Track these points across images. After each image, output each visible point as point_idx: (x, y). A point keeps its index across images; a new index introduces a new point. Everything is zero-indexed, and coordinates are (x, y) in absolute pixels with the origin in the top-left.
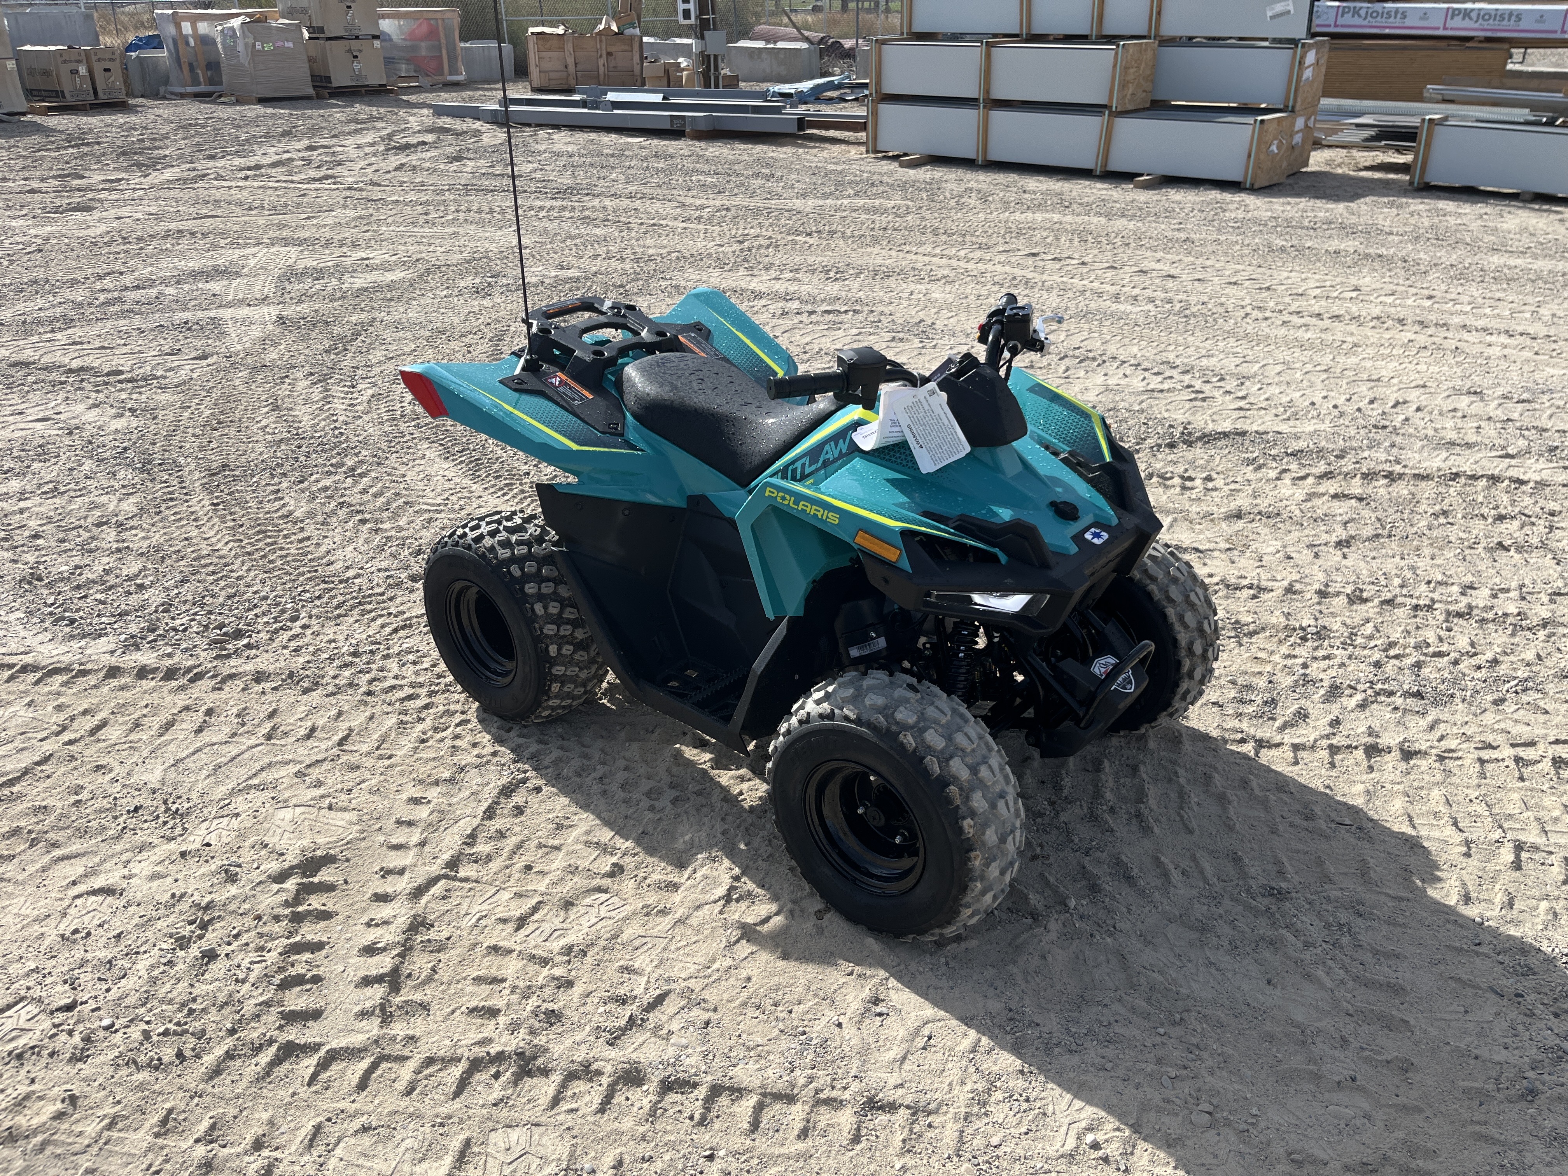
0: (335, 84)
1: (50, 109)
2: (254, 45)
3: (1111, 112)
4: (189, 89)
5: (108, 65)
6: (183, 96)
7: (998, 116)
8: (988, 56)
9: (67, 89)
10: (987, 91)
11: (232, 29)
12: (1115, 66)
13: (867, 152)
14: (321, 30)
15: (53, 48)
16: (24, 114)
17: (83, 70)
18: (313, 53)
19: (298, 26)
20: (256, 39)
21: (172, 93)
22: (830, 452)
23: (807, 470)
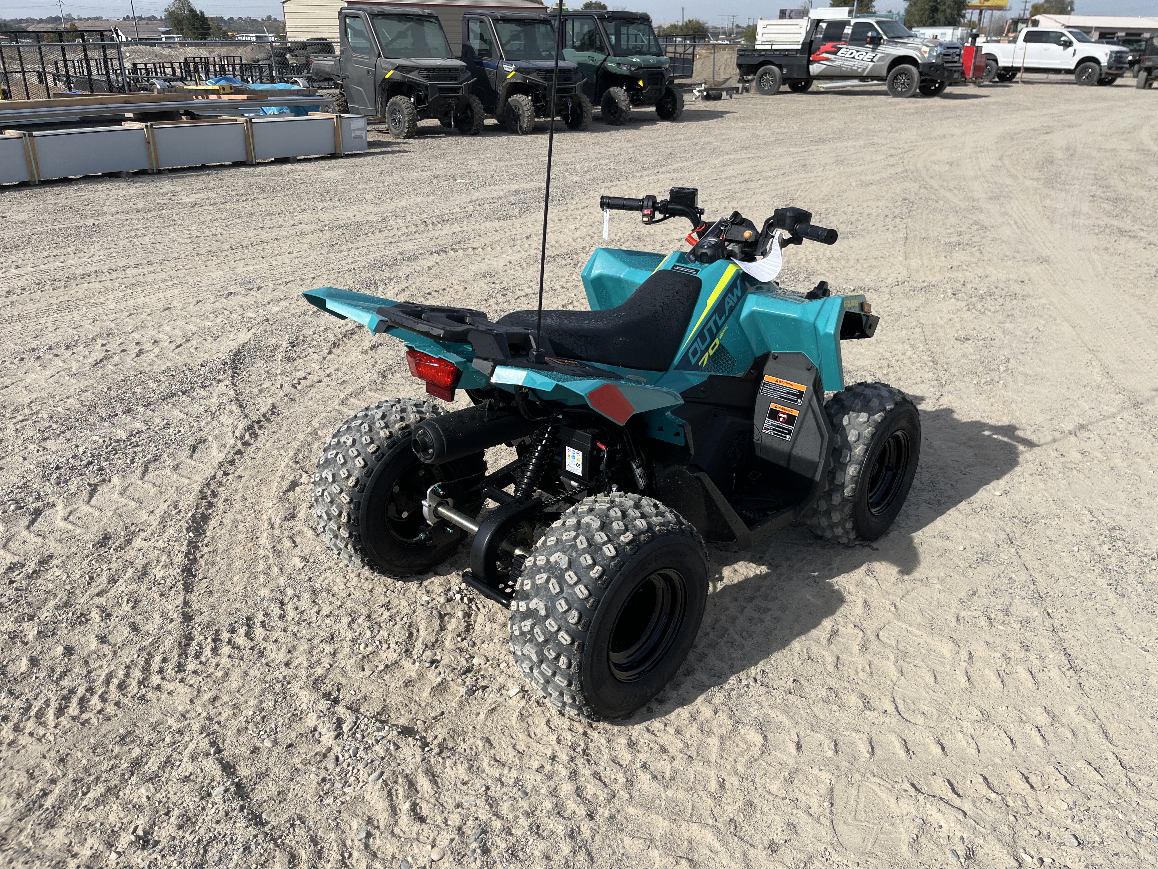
22: (731, 301)
23: (720, 323)
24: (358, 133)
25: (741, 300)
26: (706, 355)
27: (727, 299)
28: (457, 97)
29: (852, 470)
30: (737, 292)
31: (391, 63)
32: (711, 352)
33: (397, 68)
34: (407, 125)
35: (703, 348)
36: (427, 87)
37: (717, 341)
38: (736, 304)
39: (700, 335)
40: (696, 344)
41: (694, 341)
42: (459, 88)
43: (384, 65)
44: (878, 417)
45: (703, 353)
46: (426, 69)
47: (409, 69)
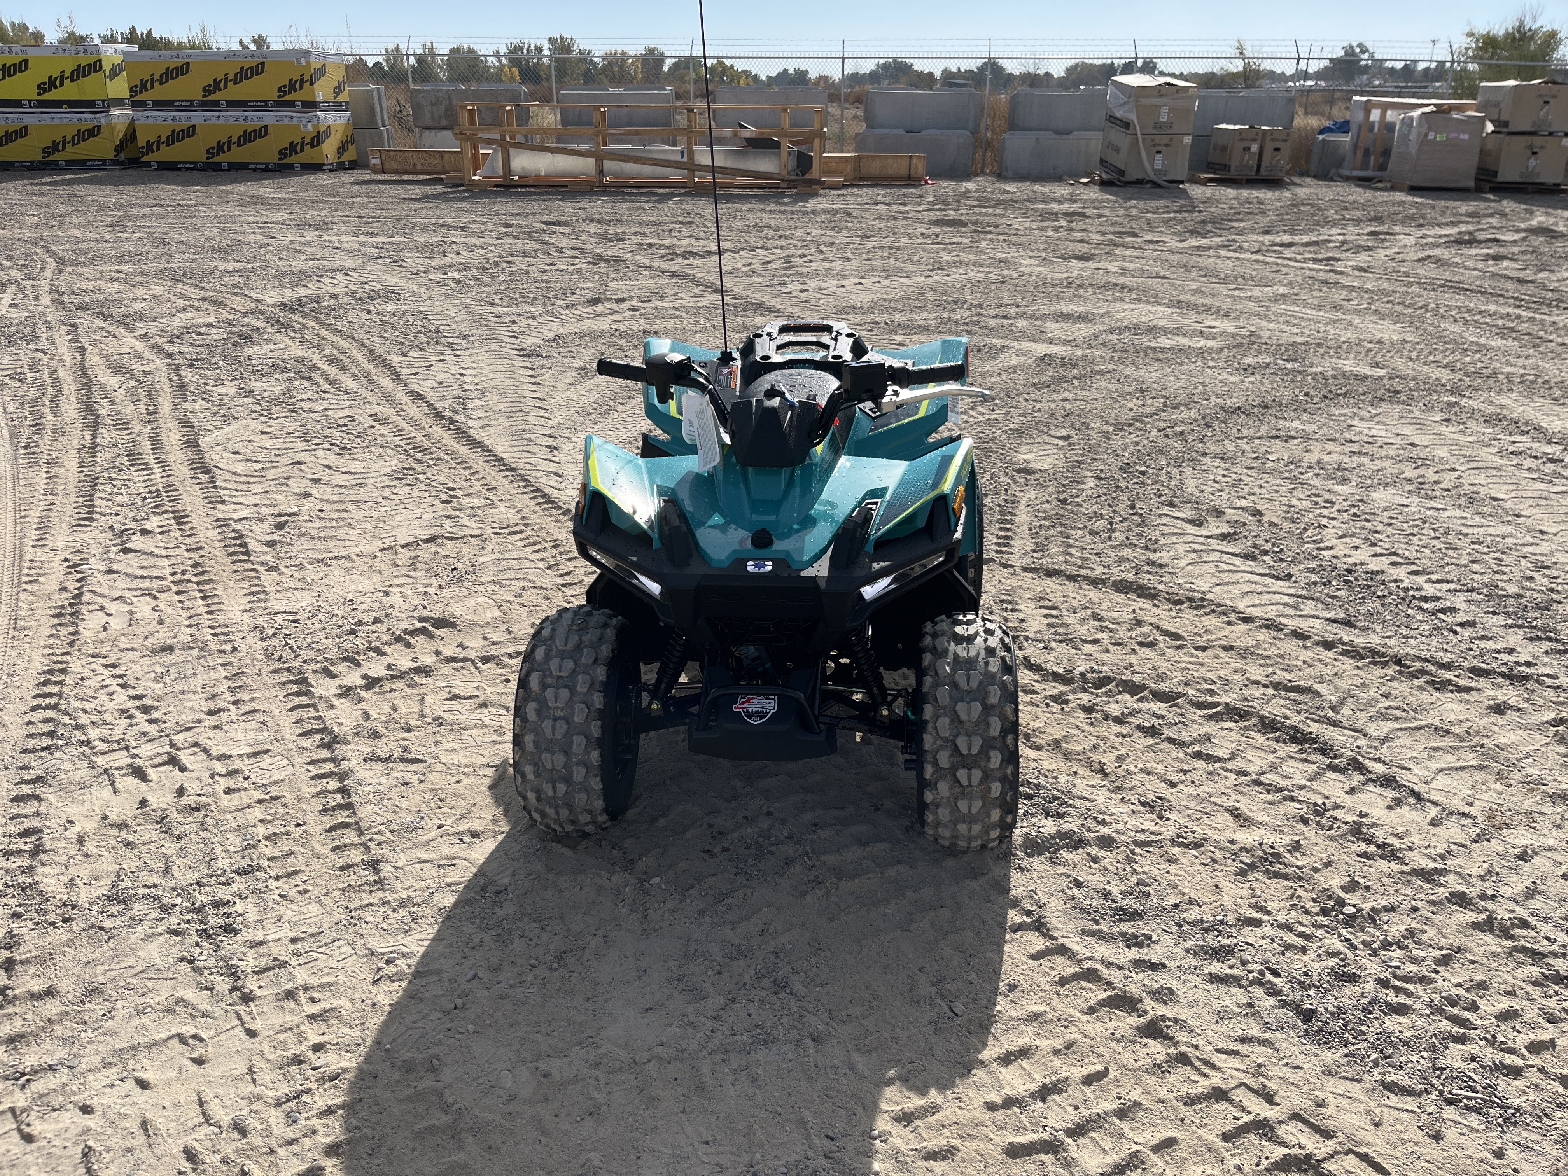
0: (1500, 178)
1: (1211, 180)
2: (1426, 135)
4: (1357, 173)
5: (1277, 144)
6: (1347, 179)
9: (1235, 162)
11: (1411, 118)
14: (1506, 124)
15: (1238, 127)
16: (1182, 182)
17: (1255, 148)
18: (1490, 146)
19: (1482, 121)
20: (1430, 129)
21: (1340, 176)
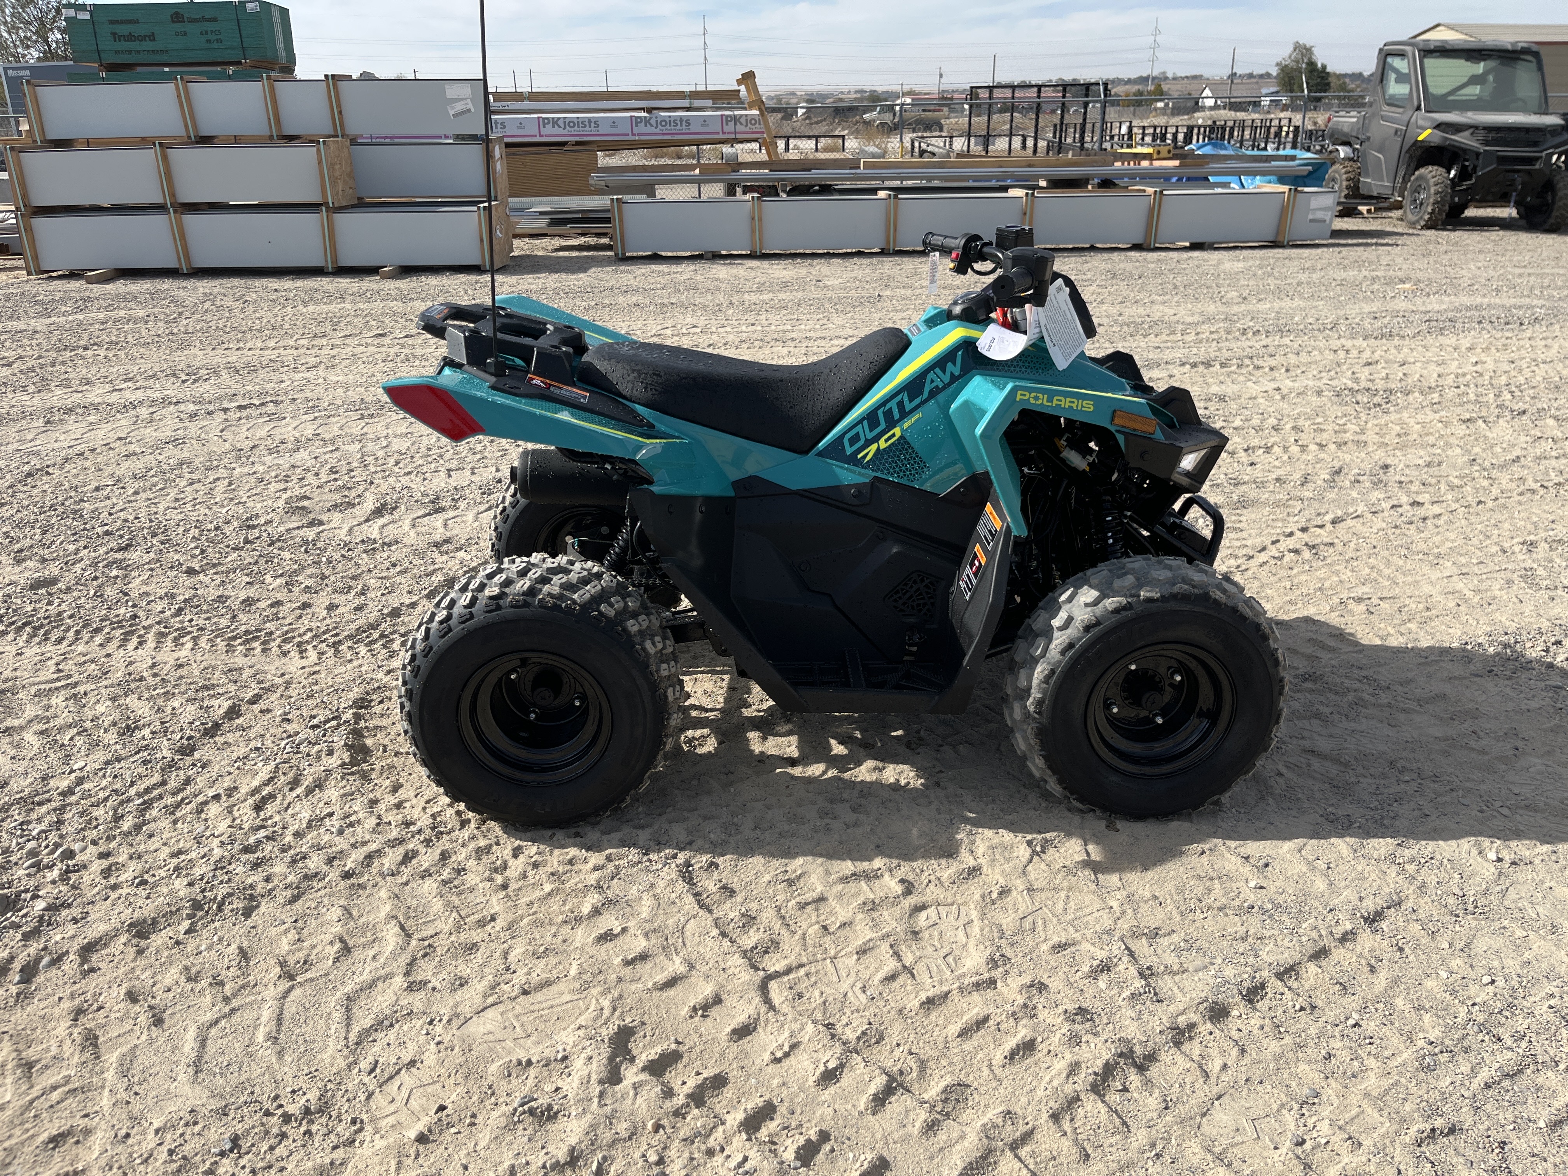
3: (328, 207)
7: (191, 220)
8: (165, 157)
10: (173, 195)
12: (320, 162)
13: (29, 273)
22: (937, 379)
23: (908, 406)
24: (1319, 215)
25: (959, 380)
26: (874, 447)
27: (931, 375)
28: (1529, 172)
29: (1040, 671)
30: (954, 369)
31: (1431, 119)
32: (883, 444)
33: (1439, 126)
34: (1429, 209)
35: (870, 436)
36: (1478, 154)
37: (897, 431)
38: (946, 386)
39: (871, 417)
40: (859, 428)
41: (859, 422)
42: (1537, 159)
43: (1420, 122)
44: (1110, 603)
45: (868, 443)
46: (1485, 128)
47: (1457, 128)
